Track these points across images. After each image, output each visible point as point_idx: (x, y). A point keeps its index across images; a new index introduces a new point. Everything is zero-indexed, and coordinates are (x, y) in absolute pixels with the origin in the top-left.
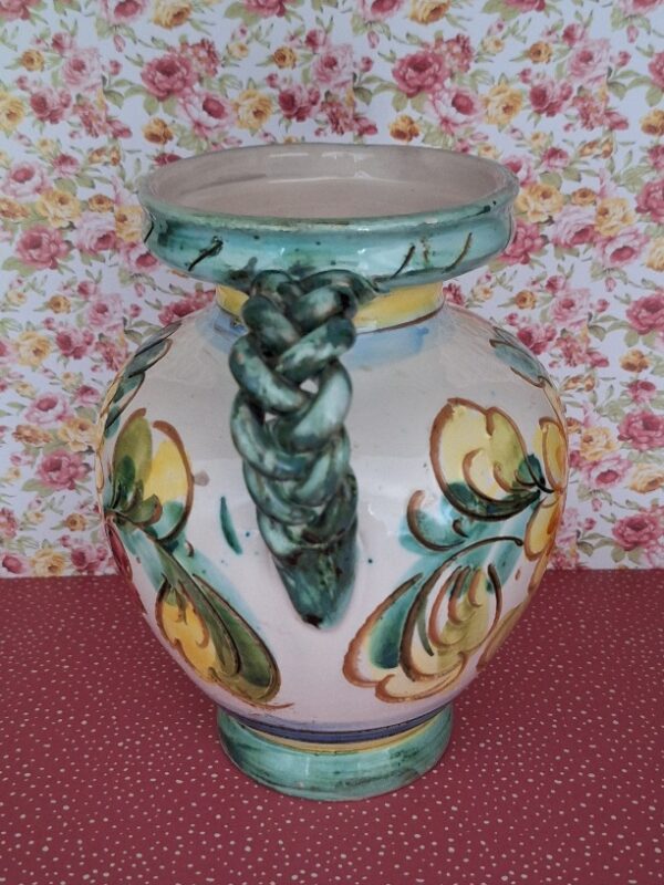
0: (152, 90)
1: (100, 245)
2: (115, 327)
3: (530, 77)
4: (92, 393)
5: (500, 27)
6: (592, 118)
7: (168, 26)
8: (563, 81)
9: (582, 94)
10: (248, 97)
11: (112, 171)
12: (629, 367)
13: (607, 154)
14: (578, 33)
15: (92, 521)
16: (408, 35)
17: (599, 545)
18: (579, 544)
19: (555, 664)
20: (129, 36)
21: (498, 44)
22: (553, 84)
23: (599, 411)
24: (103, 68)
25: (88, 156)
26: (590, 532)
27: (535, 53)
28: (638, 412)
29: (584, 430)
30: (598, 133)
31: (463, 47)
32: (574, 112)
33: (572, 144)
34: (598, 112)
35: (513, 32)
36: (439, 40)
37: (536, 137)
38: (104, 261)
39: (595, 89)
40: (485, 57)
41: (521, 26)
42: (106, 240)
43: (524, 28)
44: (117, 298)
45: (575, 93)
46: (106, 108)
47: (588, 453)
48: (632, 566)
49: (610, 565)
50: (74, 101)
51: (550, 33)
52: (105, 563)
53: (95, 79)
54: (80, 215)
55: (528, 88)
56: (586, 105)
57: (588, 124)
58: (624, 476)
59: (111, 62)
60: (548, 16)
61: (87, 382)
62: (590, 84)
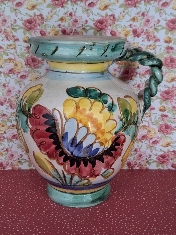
0: (26, 28)
1: (10, 72)
2: (13, 96)
3: (132, 26)
4: (6, 116)
5: (124, 12)
6: (150, 38)
7: (30, 10)
8: (141, 27)
9: (147, 31)
10: (53, 30)
11: (14, 51)
12: (161, 110)
13: (154, 49)
14: (146, 14)
15: (5, 154)
16: (98, 14)
17: (152, 162)
18: (147, 162)
19: (143, 198)
20: (19, 12)
21: (123, 16)
22: (139, 28)
23: (152, 123)
24: (12, 21)
25: (7, 46)
26: (150, 158)
27: (134, 19)
28: (164, 123)
29: (148, 129)
30: (151, 42)
31: (113, 17)
32: (145, 36)
33: (144, 46)
34: (151, 36)
35: (127, 13)
36: (107, 15)
37: (134, 43)
38: (10, 77)
39: (150, 30)
40: (120, 20)
41: (130, 12)
42: (11, 71)
43: (131, 12)
44: (14, 88)
45: (145, 31)
46: (12, 33)
47: (149, 135)
48: (162, 168)
49: (156, 168)
50: (3, 31)
51: (138, 14)
52: (9, 166)
53: (9, 25)
54: (4, 64)
55: (132, 29)
56: (148, 34)
57: (148, 40)
58: (159, 142)
59: (14, 20)
60: (137, 9)
61: (5, 112)
62: (149, 29)
